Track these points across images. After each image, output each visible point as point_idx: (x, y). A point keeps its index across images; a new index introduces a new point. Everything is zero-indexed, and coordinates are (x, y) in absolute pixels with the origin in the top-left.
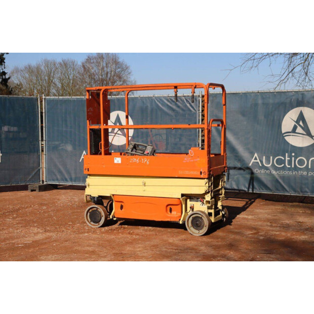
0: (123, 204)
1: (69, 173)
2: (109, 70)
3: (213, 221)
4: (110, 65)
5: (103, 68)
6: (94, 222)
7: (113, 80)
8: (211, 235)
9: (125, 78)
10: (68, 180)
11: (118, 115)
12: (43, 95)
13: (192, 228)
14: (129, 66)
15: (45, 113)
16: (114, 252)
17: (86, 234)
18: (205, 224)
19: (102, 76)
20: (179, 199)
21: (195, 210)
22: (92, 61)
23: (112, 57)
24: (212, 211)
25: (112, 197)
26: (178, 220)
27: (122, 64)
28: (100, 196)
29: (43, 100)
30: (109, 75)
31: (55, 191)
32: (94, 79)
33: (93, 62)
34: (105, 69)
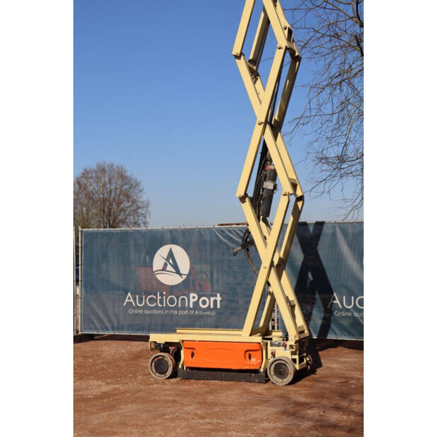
0: (194, 351)
1: (110, 320)
2: (112, 187)
3: (298, 369)
4: (114, 181)
5: (104, 185)
6: (160, 373)
7: (119, 199)
8: (297, 384)
9: (135, 197)
10: (109, 328)
11: (171, 249)
12: (80, 227)
13: (275, 377)
14: (140, 182)
15: (81, 248)
16: (196, 400)
17: (156, 386)
18: (290, 371)
19: (103, 195)
20: (259, 343)
21: (277, 356)
22: (90, 176)
23: (117, 170)
24: (297, 357)
25: (181, 343)
26: (258, 368)
27: (130, 179)
28: (166, 343)
29: (80, 233)
30: (113, 194)
31: (92, 343)
32: (93, 200)
33: (92, 177)
34: (108, 186)
